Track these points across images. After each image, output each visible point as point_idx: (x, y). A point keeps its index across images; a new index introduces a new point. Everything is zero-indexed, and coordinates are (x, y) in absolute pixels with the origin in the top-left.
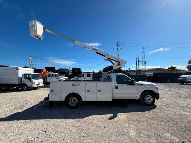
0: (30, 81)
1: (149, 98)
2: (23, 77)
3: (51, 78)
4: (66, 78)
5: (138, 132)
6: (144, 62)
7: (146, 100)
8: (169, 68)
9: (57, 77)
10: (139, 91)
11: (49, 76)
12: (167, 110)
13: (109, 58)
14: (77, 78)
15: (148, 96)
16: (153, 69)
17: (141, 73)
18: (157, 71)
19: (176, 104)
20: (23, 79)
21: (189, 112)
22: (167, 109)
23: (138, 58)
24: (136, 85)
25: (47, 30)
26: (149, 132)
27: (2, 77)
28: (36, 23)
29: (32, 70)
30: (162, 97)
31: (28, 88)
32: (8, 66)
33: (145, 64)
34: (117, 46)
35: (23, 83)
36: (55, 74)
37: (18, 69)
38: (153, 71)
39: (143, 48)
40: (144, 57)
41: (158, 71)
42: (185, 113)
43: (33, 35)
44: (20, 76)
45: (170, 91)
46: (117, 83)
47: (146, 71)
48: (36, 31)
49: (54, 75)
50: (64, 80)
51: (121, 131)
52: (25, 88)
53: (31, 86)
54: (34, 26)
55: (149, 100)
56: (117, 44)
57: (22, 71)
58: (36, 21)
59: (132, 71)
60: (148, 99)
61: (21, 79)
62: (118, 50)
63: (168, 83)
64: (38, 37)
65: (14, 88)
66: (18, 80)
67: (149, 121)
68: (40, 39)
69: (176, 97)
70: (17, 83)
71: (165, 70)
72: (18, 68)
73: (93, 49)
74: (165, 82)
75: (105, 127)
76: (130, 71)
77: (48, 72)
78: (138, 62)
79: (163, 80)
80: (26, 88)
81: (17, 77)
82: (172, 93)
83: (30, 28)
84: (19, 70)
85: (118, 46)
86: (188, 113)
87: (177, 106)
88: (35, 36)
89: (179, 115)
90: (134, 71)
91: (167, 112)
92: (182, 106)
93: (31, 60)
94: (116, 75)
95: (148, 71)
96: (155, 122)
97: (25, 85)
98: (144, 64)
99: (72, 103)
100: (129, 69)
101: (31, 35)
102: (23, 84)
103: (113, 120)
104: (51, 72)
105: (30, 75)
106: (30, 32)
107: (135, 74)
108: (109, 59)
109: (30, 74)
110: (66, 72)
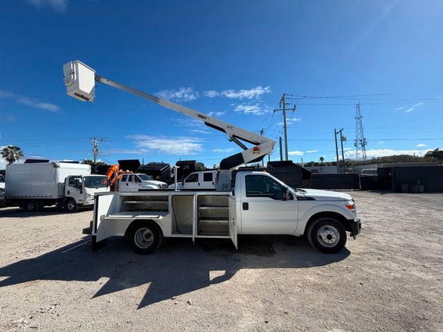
0: (81, 192)
1: (328, 232)
2: (67, 182)
3: (127, 184)
4: (159, 185)
5: (263, 320)
6: (361, 140)
7: (320, 237)
8: (428, 155)
9: (140, 181)
10: (301, 214)
11: (124, 179)
12: (371, 267)
13: (234, 136)
14: (183, 185)
15: (327, 229)
16: (384, 158)
17: (351, 169)
18: (395, 162)
19: (408, 251)
20: (68, 188)
21: (435, 273)
22: (375, 262)
23: (341, 131)
24: (295, 199)
25: (104, 81)
26: (289, 324)
27: (29, 183)
28: (77, 65)
29: (88, 167)
30: (380, 232)
31: (78, 208)
32: (48, 161)
33: (363, 145)
34: (282, 105)
35: (67, 195)
36: (136, 176)
37: (56, 166)
38: (386, 162)
39: (358, 106)
40: (360, 127)
41: (399, 163)
42: (420, 275)
43: (71, 94)
44: (61, 180)
45: (413, 213)
46: (247, 196)
47: (364, 164)
48: (76, 83)
49: (133, 177)
50: (156, 188)
51: (221, 315)
52: (70, 206)
53: (82, 202)
54: (73, 73)
55: (329, 237)
56: (283, 99)
57: (65, 171)
58: (76, 61)
59: (328, 164)
60: (326, 235)
61: (62, 187)
62: (284, 114)
63: (419, 192)
64: (82, 96)
65: (53, 206)
66: (56, 190)
67: (308, 291)
68: (88, 99)
69: (419, 232)
70: (55, 197)
71: (416, 159)
72: (58, 165)
73: (199, 116)
74: (410, 191)
75: (188, 302)
76: (323, 165)
77: (121, 171)
78: (339, 143)
79: (404, 187)
80: (73, 206)
81: (55, 182)
82: (413, 220)
83: (65, 79)
84: (58, 169)
85: (284, 104)
86: (430, 277)
87: (408, 256)
88: (76, 94)
89: (400, 280)
90: (334, 164)
91: (370, 271)
92: (426, 255)
93: (96, 147)
94: (246, 177)
95: (368, 164)
96: (323, 296)
97: (71, 200)
98: (360, 146)
99: (144, 241)
100: (322, 159)
101: (68, 94)
102: (66, 197)
103: (218, 285)
104: (128, 171)
105: (80, 179)
106: (66, 87)
107: (334, 171)
108: (234, 138)
109: (80, 177)
110: (163, 170)
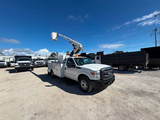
13: (73, 44)
28: (52, 33)
46: (66, 65)
68: (56, 40)
88: (53, 40)
94: (68, 59)
110: (91, 56)
